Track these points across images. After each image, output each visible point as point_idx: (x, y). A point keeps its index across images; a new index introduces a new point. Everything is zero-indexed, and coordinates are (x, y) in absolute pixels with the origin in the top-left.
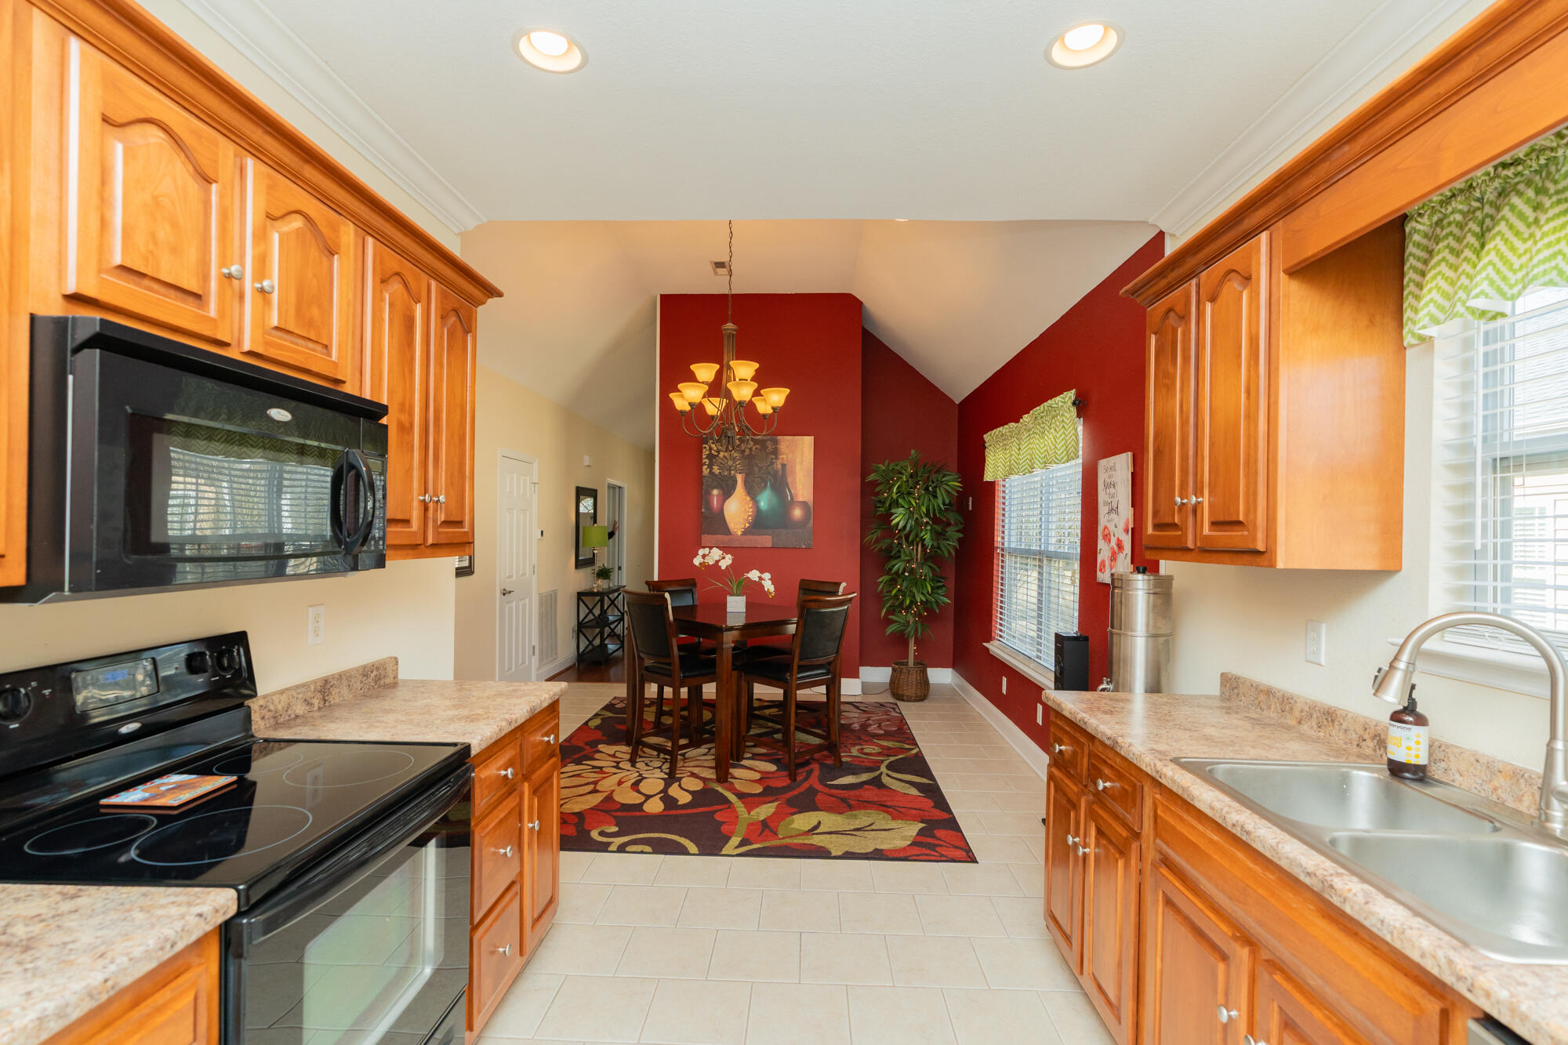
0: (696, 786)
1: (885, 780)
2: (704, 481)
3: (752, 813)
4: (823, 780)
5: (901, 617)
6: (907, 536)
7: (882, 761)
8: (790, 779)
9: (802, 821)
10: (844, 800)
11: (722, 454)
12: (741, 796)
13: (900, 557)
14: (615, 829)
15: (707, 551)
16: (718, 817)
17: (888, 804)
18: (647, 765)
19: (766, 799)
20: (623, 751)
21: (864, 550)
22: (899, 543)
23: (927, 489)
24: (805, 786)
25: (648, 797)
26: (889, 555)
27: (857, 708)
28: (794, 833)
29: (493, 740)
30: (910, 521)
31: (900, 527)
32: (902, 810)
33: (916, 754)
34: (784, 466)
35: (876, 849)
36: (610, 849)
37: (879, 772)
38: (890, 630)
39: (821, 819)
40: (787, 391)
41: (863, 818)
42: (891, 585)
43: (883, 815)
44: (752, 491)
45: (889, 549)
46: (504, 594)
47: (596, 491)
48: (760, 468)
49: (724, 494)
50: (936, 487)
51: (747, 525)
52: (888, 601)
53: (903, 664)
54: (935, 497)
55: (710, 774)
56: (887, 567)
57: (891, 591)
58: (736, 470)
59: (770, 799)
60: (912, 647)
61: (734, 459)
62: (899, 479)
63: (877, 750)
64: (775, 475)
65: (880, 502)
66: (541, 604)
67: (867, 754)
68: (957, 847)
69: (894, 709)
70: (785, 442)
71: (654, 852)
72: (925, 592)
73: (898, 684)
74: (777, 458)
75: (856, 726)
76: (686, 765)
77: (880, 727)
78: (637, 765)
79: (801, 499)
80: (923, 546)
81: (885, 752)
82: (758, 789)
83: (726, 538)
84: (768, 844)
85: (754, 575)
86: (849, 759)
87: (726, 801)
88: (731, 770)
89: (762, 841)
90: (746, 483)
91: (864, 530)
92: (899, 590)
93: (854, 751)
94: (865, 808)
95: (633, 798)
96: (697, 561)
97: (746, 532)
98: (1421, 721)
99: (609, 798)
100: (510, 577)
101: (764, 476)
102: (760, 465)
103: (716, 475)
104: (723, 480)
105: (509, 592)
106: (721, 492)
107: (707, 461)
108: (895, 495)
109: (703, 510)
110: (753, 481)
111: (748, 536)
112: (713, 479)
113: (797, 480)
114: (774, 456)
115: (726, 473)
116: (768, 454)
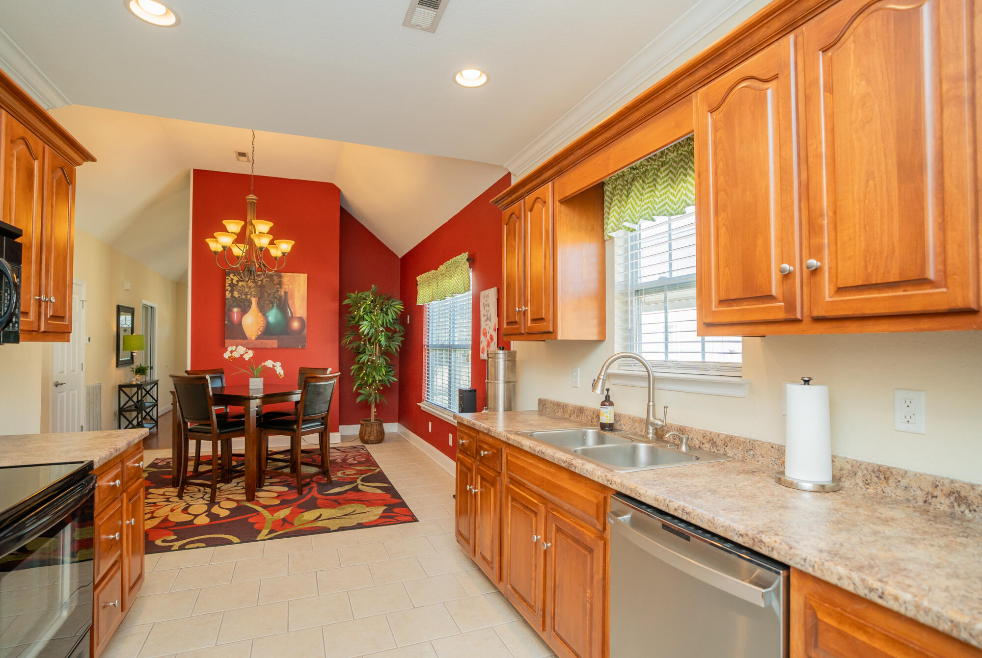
0: (233, 505)
1: (360, 487)
2: (227, 302)
3: (275, 515)
4: (320, 492)
5: (366, 391)
6: (370, 339)
7: (358, 478)
8: (298, 494)
9: (309, 515)
10: (335, 501)
11: (240, 284)
12: (265, 507)
13: (365, 352)
14: (174, 538)
15: (234, 348)
16: (251, 520)
17: (364, 499)
18: (191, 497)
19: (283, 507)
20: (172, 491)
21: (342, 350)
22: (364, 344)
23: (382, 310)
24: (309, 496)
25: (196, 516)
26: (358, 352)
27: (339, 450)
28: (305, 522)
29: (106, 460)
30: (371, 330)
31: (365, 333)
32: (373, 501)
33: (379, 472)
34: (286, 293)
35: (358, 523)
36: (172, 549)
37: (356, 484)
38: (359, 400)
39: (322, 513)
40: (293, 242)
41: (349, 509)
42: (359, 371)
43: (360, 505)
44: (263, 310)
45: (358, 347)
46: (57, 386)
47: (134, 309)
49: (242, 311)
50: (387, 308)
51: (260, 333)
52: (358, 380)
53: (367, 421)
54: (387, 314)
56: (357, 359)
57: (359, 375)
58: (251, 294)
59: (286, 506)
60: (374, 410)
61: (250, 288)
62: (364, 303)
63: (354, 472)
64: (280, 299)
65: (352, 317)
66: (88, 394)
67: (347, 475)
68: (406, 516)
69: (363, 449)
70: (287, 277)
71: (207, 546)
72: (381, 374)
73: (365, 432)
74: (281, 288)
75: (339, 460)
76: (221, 494)
77: (354, 459)
78: (184, 498)
79: (298, 316)
80: (380, 345)
81: (359, 472)
82: (278, 502)
83: (244, 342)
84: (288, 530)
85: (269, 363)
86: (336, 479)
87: (255, 511)
88: (256, 494)
89: (284, 529)
90: (258, 303)
91: (341, 336)
92: (365, 373)
93: (339, 474)
94: (349, 503)
95: (186, 518)
96: (226, 355)
97: (259, 338)
98: (611, 404)
99: (166, 520)
100: (62, 372)
101: (272, 299)
102: (269, 292)
103: (236, 298)
104: (241, 302)
105: (62, 384)
106: (240, 310)
107: (229, 288)
108: (362, 314)
109: (226, 322)
110: (264, 303)
111: (261, 341)
112: (234, 301)
113: (296, 302)
114: (279, 286)
115: (244, 297)
116: (274, 285)
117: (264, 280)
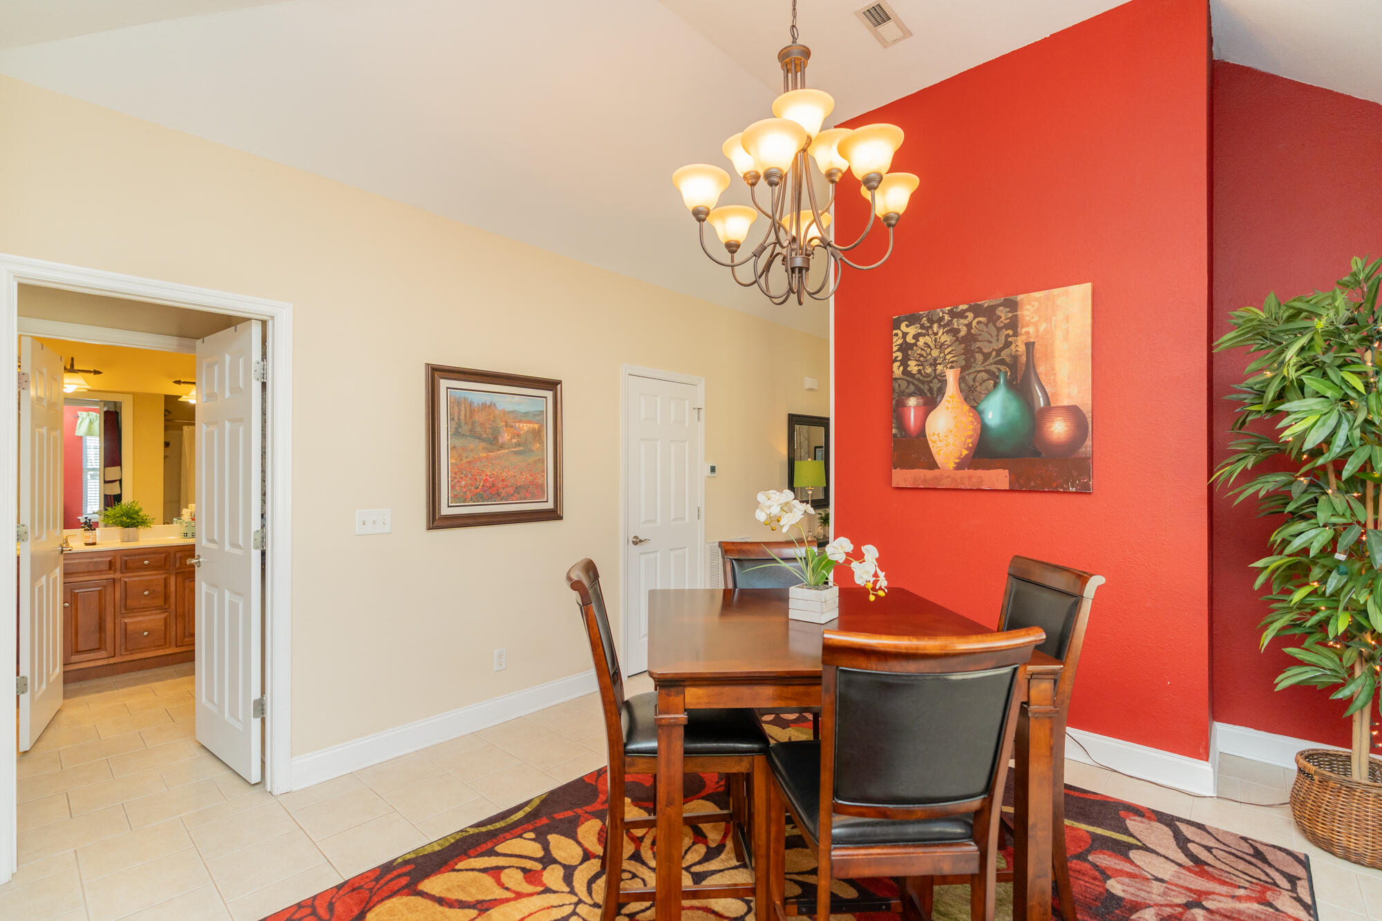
2: (896, 385)
11: (922, 340)
22: (1313, 484)
31: (1310, 444)
34: (1030, 346)
44: (972, 397)
48: (986, 356)
49: (925, 404)
51: (965, 452)
58: (944, 362)
61: (941, 346)
64: (1013, 364)
70: (1032, 303)
74: (1016, 334)
79: (1066, 402)
83: (930, 474)
90: (962, 380)
91: (1217, 454)
97: (960, 466)
101: (993, 368)
102: (986, 350)
103: (912, 376)
104: (923, 382)
106: (921, 401)
107: (899, 355)
108: (1292, 373)
109: (894, 431)
110: (974, 380)
111: (967, 472)
112: (909, 382)
113: (1057, 367)
114: (1010, 332)
115: (929, 370)
116: (999, 330)
117: (974, 323)
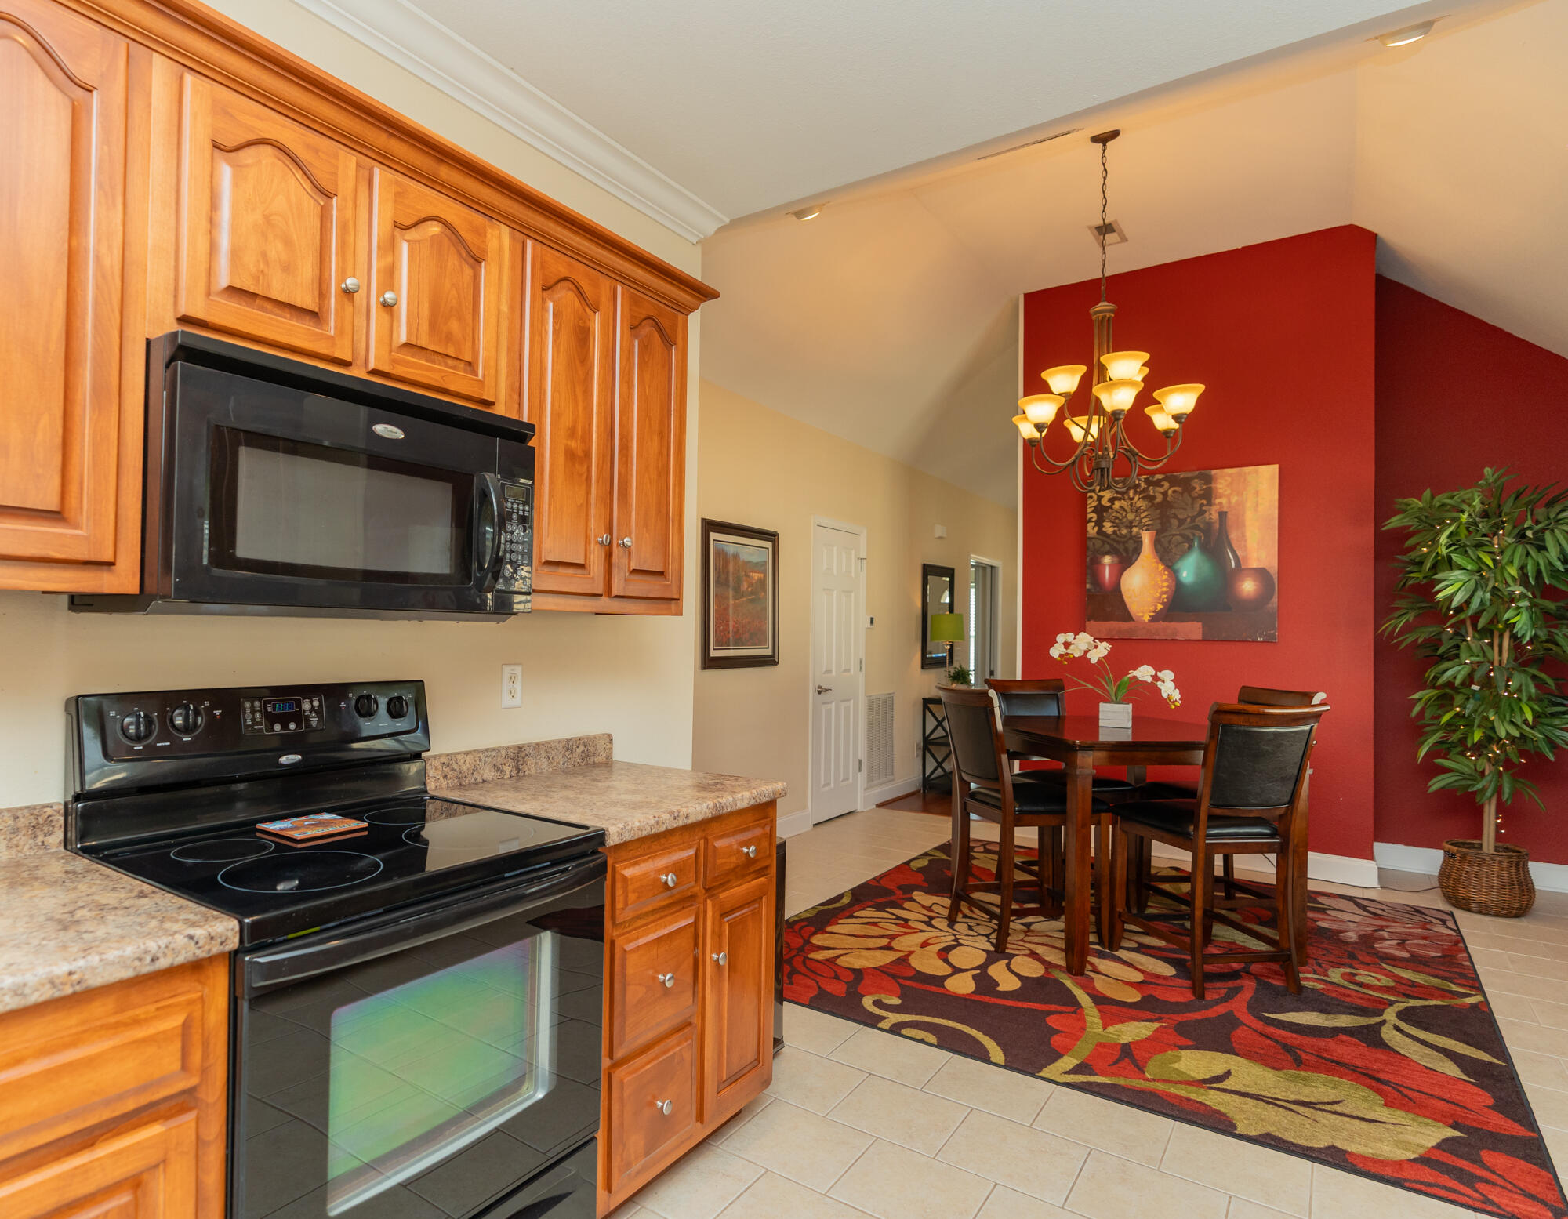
0: (1034, 970)
1: (1388, 1034)
2: (1090, 544)
3: (1111, 1029)
4: (1254, 1007)
5: (1460, 764)
6: (1474, 619)
7: (1391, 1003)
8: (1194, 993)
9: (1196, 1063)
10: (1288, 1048)
11: (1117, 505)
12: (1099, 1000)
13: (1457, 656)
14: (896, 1001)
15: (1070, 637)
16: (1051, 1021)
17: (1382, 1076)
18: (970, 928)
19: (1141, 1014)
20: (941, 903)
21: (1383, 649)
22: (1456, 634)
23: (1521, 536)
24: (1221, 1009)
25: (957, 971)
26: (1435, 654)
27: (1363, 908)
28: (1174, 1077)
30: (1480, 593)
31: (1454, 604)
32: (1415, 1094)
33: (1475, 1007)
34: (1223, 515)
35: (1333, 1147)
36: (880, 1025)
37: (1378, 1019)
38: (1437, 784)
39: (1233, 1069)
40: (1201, 387)
41: (1320, 1087)
42: (1442, 706)
43: (1365, 1092)
44: (1167, 556)
45: (1436, 642)
46: (819, 692)
47: (953, 570)
48: (1182, 522)
49: (1121, 561)
50: (1543, 530)
51: (1160, 607)
52: (1434, 732)
53: (1471, 846)
54: (1542, 548)
55: (1057, 958)
56: (1431, 674)
57: (1439, 717)
58: (1140, 525)
59: (1149, 1015)
60: (1491, 819)
61: (1137, 511)
62: (1452, 520)
63: (1385, 981)
64: (1208, 529)
65: (1414, 562)
66: (871, 709)
67: (1361, 985)
68: (1533, 1197)
69: (1444, 922)
70: (1225, 480)
71: (938, 1046)
72: (1518, 720)
73: (1457, 880)
74: (1210, 504)
75: (1352, 937)
76: (1026, 939)
77: (1402, 945)
78: (957, 927)
79: (1255, 565)
80: (1514, 636)
81: (1402, 989)
82: (1134, 997)
83: (1124, 626)
84: (1121, 1081)
85: (1144, 673)
86: (1319, 986)
87: (1073, 1001)
88: (1091, 959)
89: (1113, 1075)
90: (1157, 543)
91: (1382, 611)
92: (1457, 715)
93: (1335, 975)
94: (1329, 1071)
95: (937, 968)
96: (1056, 652)
97: (1155, 618)
99: (904, 960)
100: (829, 672)
101: (1188, 533)
102: (1181, 517)
103: (1108, 536)
104: (1118, 542)
105: (826, 690)
106: (1116, 559)
107: (1094, 516)
108: (1444, 551)
109: (1088, 586)
110: (1169, 542)
111: (1162, 624)
112: (1104, 542)
113: (1248, 534)
114: (1204, 502)
115: (1124, 532)
116: (1194, 499)
117: (1170, 492)
